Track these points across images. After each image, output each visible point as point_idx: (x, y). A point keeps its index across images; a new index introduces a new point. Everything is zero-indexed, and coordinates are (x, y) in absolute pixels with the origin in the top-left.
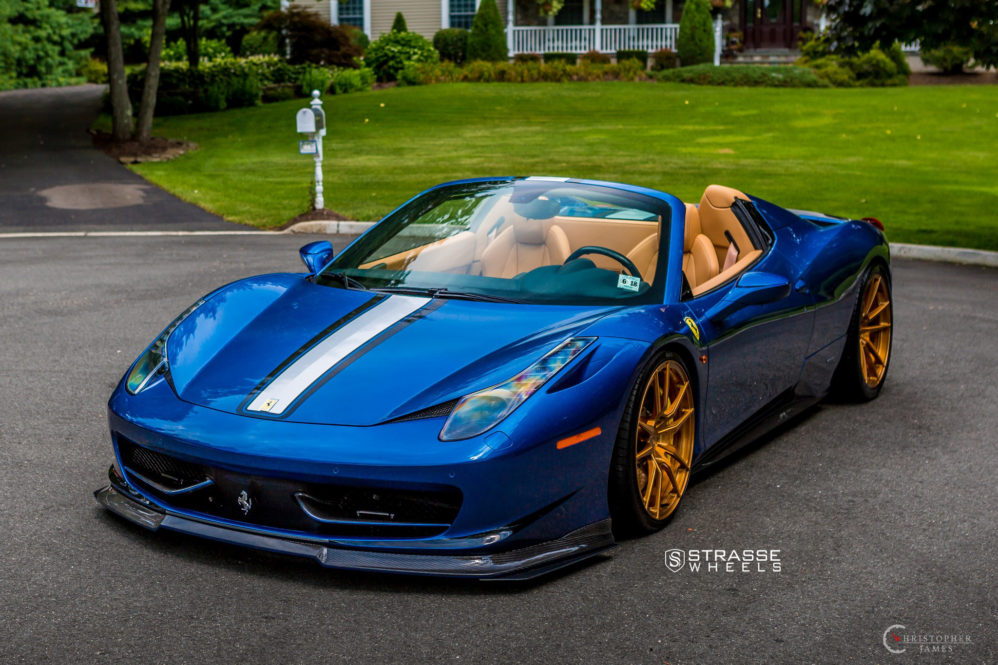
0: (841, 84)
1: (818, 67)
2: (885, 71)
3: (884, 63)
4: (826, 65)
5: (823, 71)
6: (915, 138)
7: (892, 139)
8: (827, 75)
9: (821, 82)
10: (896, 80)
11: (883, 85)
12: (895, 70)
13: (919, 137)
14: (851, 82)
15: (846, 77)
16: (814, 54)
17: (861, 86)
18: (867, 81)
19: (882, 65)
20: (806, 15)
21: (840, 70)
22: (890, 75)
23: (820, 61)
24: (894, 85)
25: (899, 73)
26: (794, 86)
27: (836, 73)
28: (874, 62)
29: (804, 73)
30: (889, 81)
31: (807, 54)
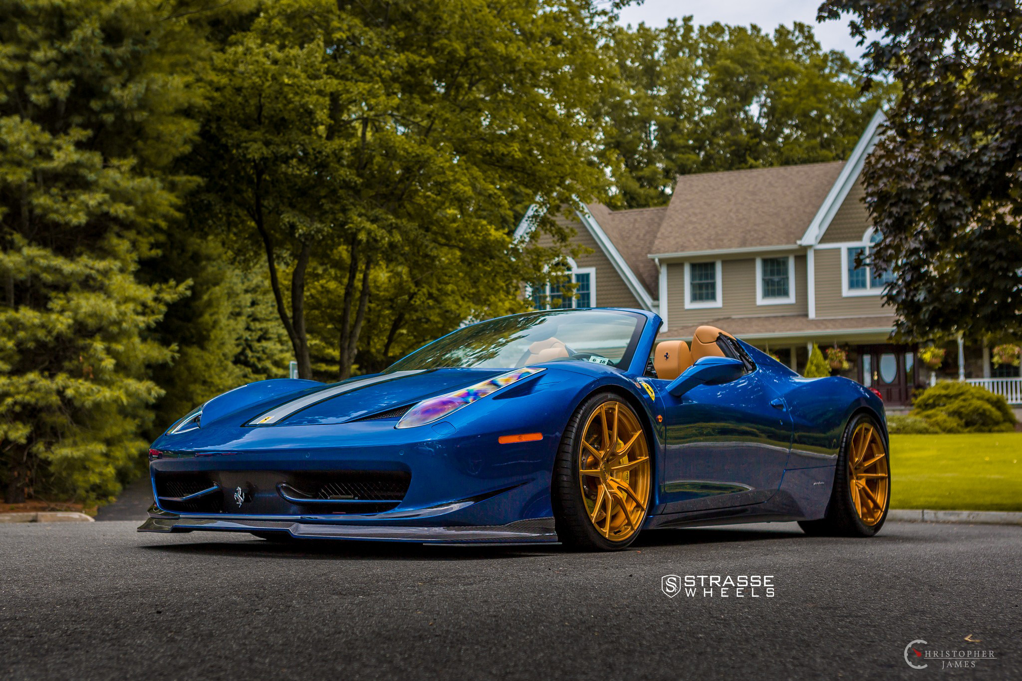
0: (950, 431)
1: (928, 417)
2: (992, 419)
3: (991, 412)
4: (936, 415)
5: (934, 419)
6: (1011, 462)
7: (990, 463)
8: (937, 424)
9: (931, 429)
10: (1003, 427)
11: (990, 431)
12: (1001, 419)
13: (1015, 461)
14: (959, 428)
15: (955, 425)
16: (926, 406)
17: (970, 432)
18: (975, 427)
19: (988, 413)
20: (918, 376)
21: (950, 419)
22: (997, 423)
23: (930, 412)
24: (1001, 431)
25: (1005, 421)
26: (906, 433)
27: (945, 421)
28: (981, 411)
29: (915, 421)
30: (996, 428)
31: (919, 406)
